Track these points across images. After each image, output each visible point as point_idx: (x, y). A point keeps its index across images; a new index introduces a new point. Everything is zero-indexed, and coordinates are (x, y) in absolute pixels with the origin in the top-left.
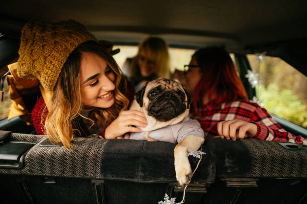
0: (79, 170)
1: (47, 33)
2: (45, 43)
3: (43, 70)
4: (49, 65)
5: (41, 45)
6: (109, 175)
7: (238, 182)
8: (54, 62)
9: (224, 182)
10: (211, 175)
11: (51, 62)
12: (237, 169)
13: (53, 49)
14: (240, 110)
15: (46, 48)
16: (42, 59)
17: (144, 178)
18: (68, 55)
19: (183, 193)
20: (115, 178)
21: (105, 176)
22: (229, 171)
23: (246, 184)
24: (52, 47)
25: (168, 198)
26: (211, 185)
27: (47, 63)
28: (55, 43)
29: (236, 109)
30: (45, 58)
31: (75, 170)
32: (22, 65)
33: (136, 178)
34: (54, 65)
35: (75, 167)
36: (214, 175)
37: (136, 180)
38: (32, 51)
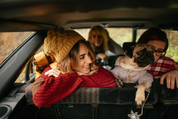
0: (88, 100)
1: (64, 34)
2: (63, 38)
3: (61, 50)
4: (64, 48)
5: (61, 39)
6: (103, 102)
7: (169, 102)
8: (67, 47)
9: (162, 102)
10: (156, 99)
11: (66, 47)
12: (169, 95)
13: (68, 41)
14: (164, 65)
15: (64, 40)
16: (61, 45)
17: (121, 102)
18: (74, 44)
19: (141, 109)
20: (106, 103)
21: (101, 102)
22: (165, 97)
23: (174, 103)
24: (67, 40)
25: (133, 112)
26: (155, 104)
27: (64, 47)
28: (69, 38)
29: (161, 64)
30: (63, 45)
31: (86, 100)
32: (51, 47)
33: (117, 103)
34: (67, 48)
35: (86, 98)
36: (157, 99)
37: (117, 104)
38: (57, 41)
